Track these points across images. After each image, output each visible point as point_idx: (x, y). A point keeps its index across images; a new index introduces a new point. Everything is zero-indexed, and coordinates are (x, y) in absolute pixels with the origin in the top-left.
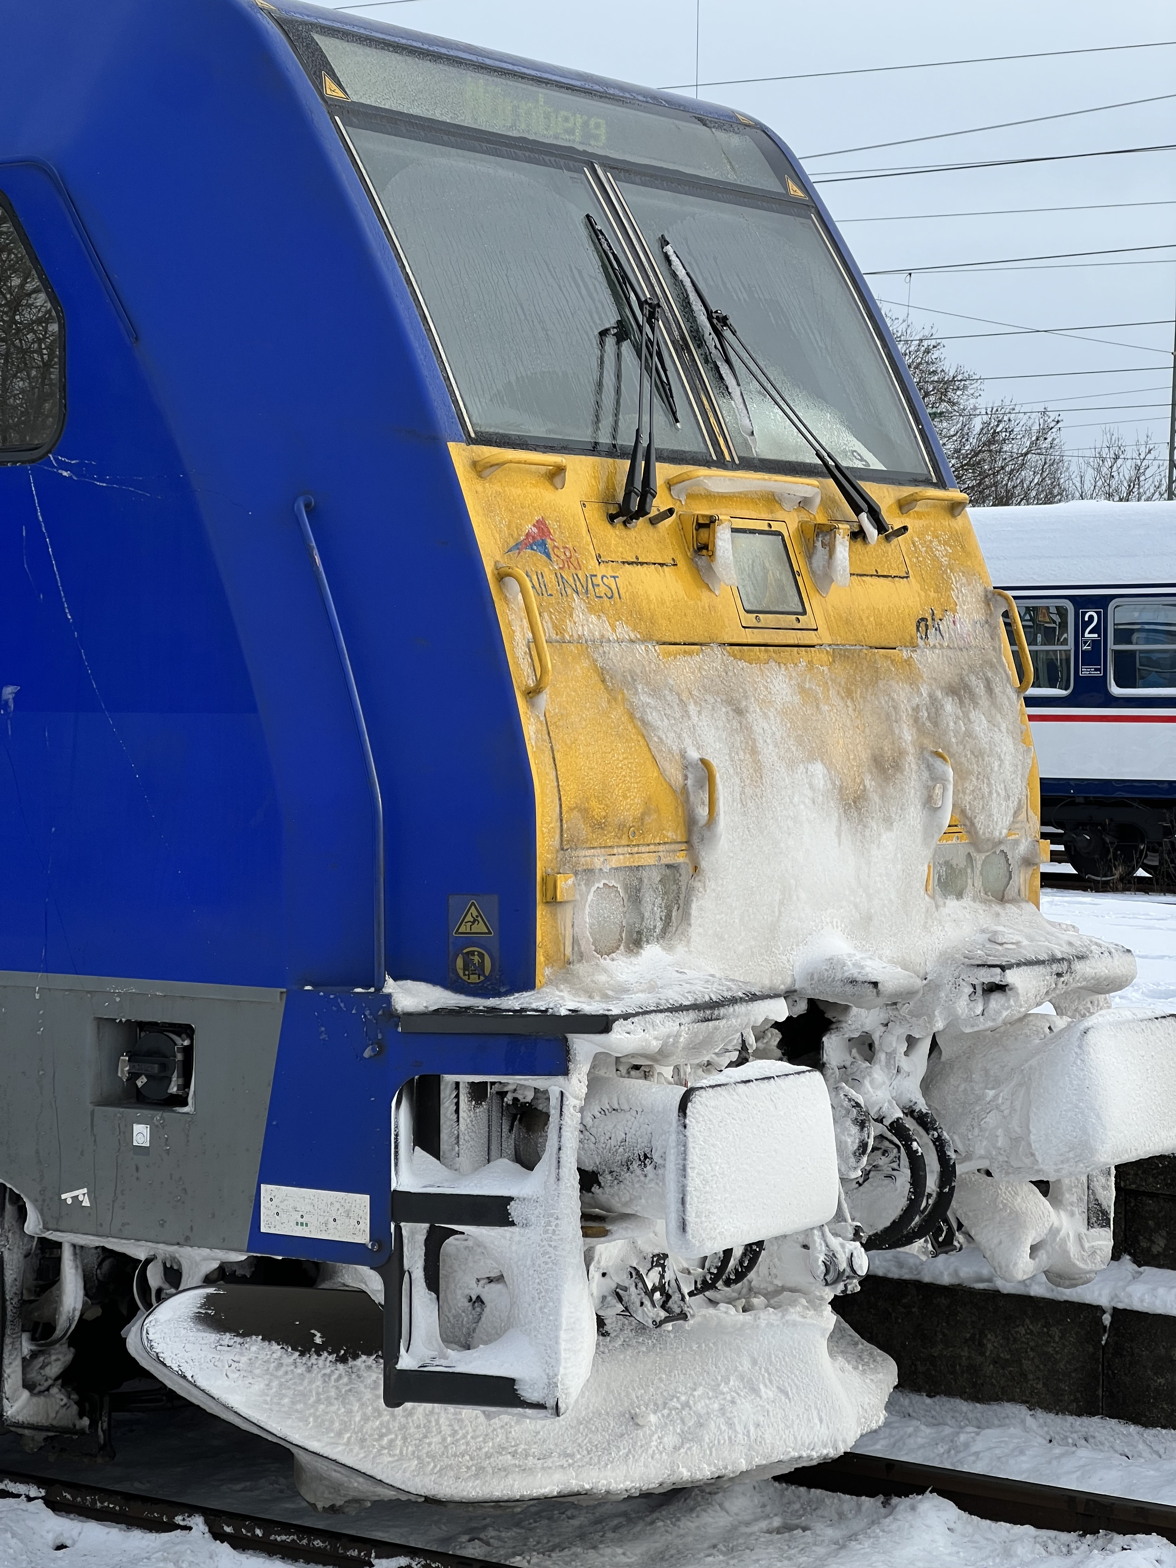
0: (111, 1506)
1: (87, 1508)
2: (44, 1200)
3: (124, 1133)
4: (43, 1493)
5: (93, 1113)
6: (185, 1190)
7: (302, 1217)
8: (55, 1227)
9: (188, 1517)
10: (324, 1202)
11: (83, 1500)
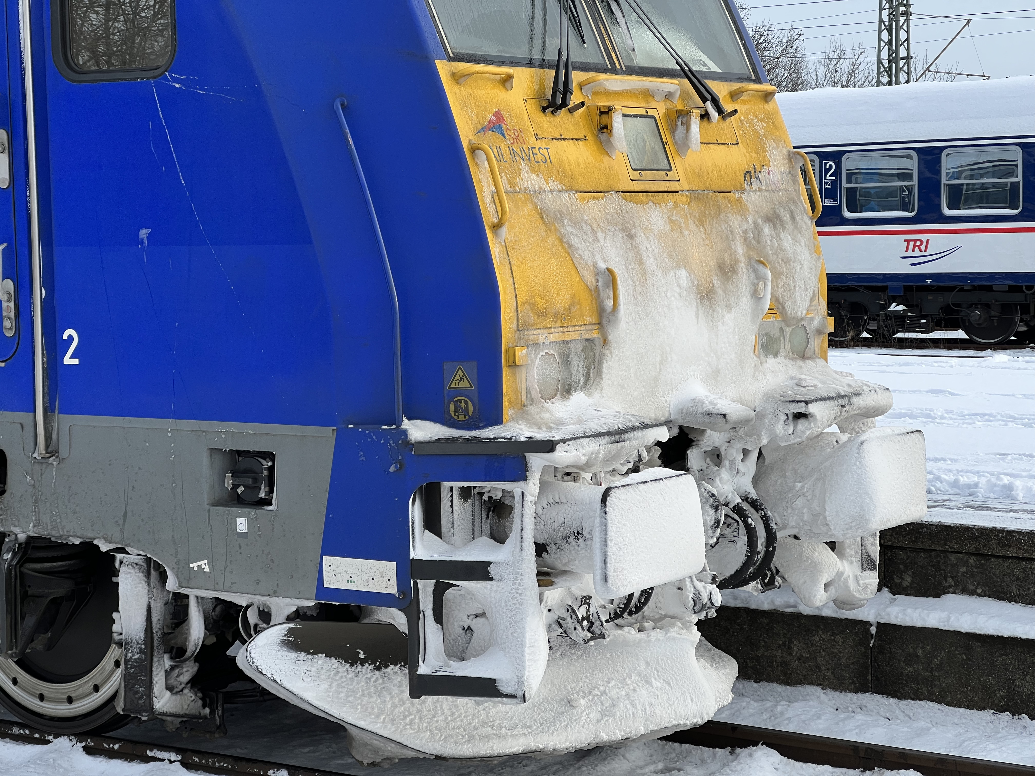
0: (225, 765)
1: (210, 767)
2: (179, 568)
3: (231, 524)
4: (180, 758)
5: (209, 511)
6: (272, 561)
7: (351, 577)
8: (187, 585)
9: (277, 771)
10: (366, 567)
11: (206, 762)
